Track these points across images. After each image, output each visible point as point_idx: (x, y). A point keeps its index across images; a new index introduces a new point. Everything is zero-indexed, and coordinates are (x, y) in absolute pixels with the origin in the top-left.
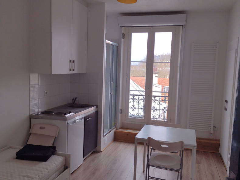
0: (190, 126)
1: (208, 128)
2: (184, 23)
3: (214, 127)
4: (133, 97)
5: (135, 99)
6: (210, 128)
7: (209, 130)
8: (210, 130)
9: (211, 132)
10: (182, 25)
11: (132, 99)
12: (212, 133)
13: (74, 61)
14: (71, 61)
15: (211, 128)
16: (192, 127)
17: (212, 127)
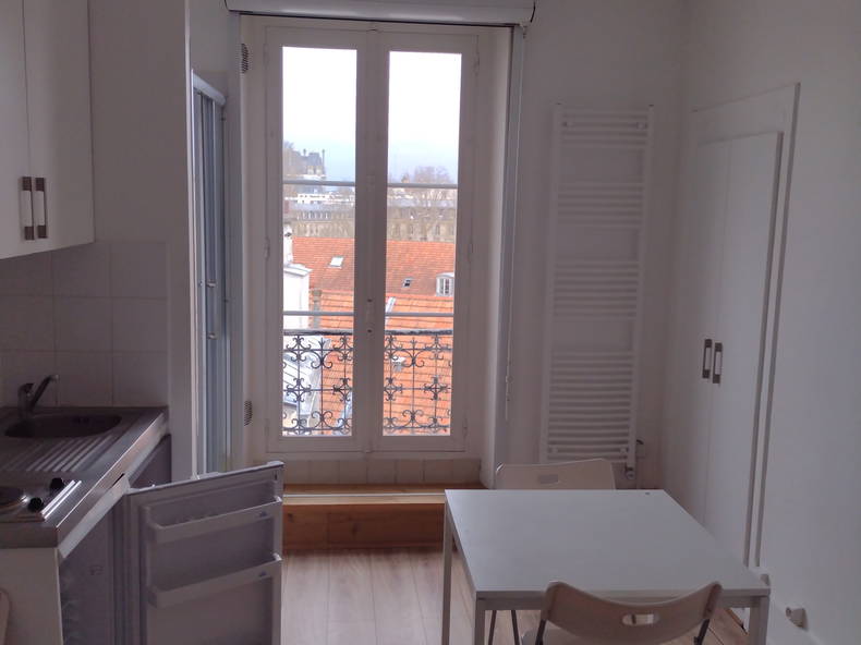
0: (550, 450)
1: (618, 450)
2: (521, 17)
3: (639, 442)
4: (295, 343)
5: (305, 350)
6: (624, 450)
7: (620, 458)
8: (625, 457)
9: (629, 466)
10: (512, 26)
11: (292, 350)
12: (631, 469)
13: (41, 184)
14: (26, 184)
15: (627, 450)
16: (560, 451)
17: (632, 445)
